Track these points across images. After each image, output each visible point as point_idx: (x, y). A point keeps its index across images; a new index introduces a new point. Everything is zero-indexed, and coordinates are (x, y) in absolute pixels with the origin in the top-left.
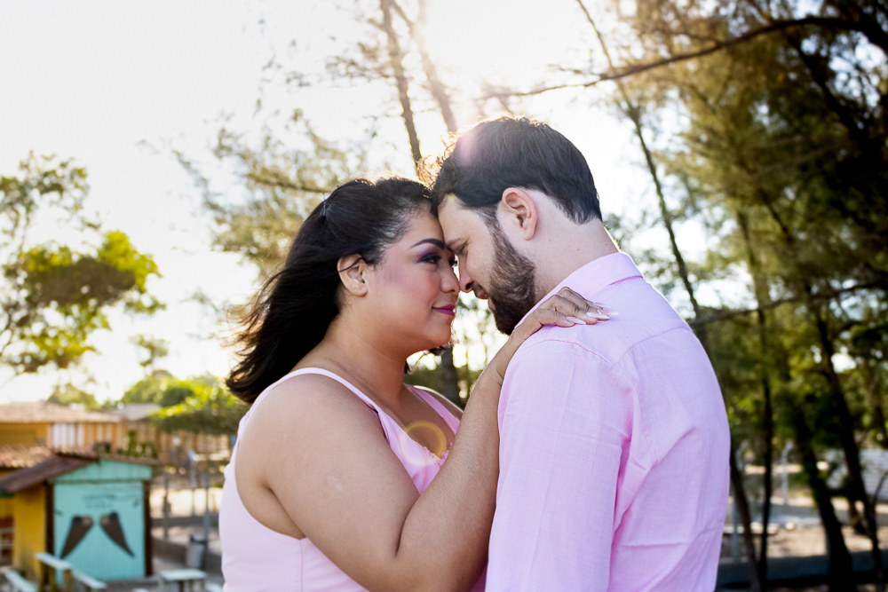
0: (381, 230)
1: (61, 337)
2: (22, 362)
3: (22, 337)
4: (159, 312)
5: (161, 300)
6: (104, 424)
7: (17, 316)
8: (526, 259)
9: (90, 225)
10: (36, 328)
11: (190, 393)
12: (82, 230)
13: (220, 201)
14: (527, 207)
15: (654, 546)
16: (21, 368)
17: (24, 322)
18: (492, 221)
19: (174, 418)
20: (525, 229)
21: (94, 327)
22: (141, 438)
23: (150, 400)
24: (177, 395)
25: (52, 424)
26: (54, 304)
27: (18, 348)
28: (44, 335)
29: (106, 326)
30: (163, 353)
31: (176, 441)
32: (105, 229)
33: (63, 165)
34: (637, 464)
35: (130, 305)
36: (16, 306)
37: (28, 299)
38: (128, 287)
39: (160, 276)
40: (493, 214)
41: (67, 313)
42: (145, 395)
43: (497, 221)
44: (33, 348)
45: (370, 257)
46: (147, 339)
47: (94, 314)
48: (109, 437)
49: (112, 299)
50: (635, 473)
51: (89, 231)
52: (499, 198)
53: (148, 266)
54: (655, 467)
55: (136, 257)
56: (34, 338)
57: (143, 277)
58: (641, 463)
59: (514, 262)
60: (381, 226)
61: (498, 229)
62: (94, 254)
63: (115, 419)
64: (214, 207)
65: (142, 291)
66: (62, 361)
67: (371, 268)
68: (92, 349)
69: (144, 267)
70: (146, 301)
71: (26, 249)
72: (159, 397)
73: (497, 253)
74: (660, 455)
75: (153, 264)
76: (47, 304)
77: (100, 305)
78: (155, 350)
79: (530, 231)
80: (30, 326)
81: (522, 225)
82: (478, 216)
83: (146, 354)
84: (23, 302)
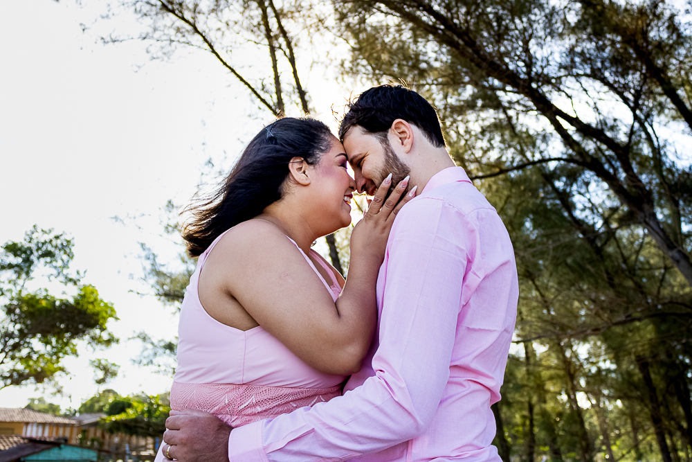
0: (316, 145)
1: (41, 360)
2: (11, 376)
3: (13, 358)
4: (113, 345)
5: (116, 336)
6: (65, 425)
7: (11, 342)
8: (405, 165)
9: (71, 280)
10: (24, 352)
11: (130, 406)
12: (66, 284)
13: (163, 269)
14: (408, 132)
15: (480, 330)
16: (9, 381)
17: (16, 347)
18: (385, 140)
19: (116, 422)
20: (405, 146)
21: (66, 353)
22: (91, 435)
23: (100, 410)
24: (120, 407)
25: (27, 424)
26: (39, 335)
27: (9, 365)
28: (29, 357)
29: (75, 353)
30: (114, 374)
31: (116, 440)
32: (81, 283)
33: (57, 237)
34: (475, 274)
35: (93, 338)
36: (11, 336)
37: (20, 331)
38: (93, 326)
39: (117, 319)
40: (386, 136)
41: (47, 343)
42: (97, 406)
43: (387, 140)
44: (20, 367)
45: (310, 160)
46: (103, 362)
47: (66, 344)
48: (67, 434)
49: (81, 334)
50: (473, 280)
51: (70, 284)
52: (390, 126)
53: (109, 312)
54: (486, 277)
55: (102, 305)
56: (21, 359)
57: (105, 319)
58: (478, 273)
59: (397, 167)
60: (315, 143)
61: (388, 145)
62: (72, 301)
63: (73, 422)
64: (158, 273)
65: (103, 329)
66: (40, 377)
67: (312, 167)
68: (62, 369)
69: (106, 312)
70: (105, 336)
71: (24, 294)
72: (107, 408)
73: (386, 160)
74: (489, 271)
75: (112, 310)
76: (34, 336)
77: (72, 337)
78: (108, 372)
79: (408, 147)
80: (20, 351)
81: (403, 144)
82: (375, 139)
83: (101, 374)
84: (16, 333)
